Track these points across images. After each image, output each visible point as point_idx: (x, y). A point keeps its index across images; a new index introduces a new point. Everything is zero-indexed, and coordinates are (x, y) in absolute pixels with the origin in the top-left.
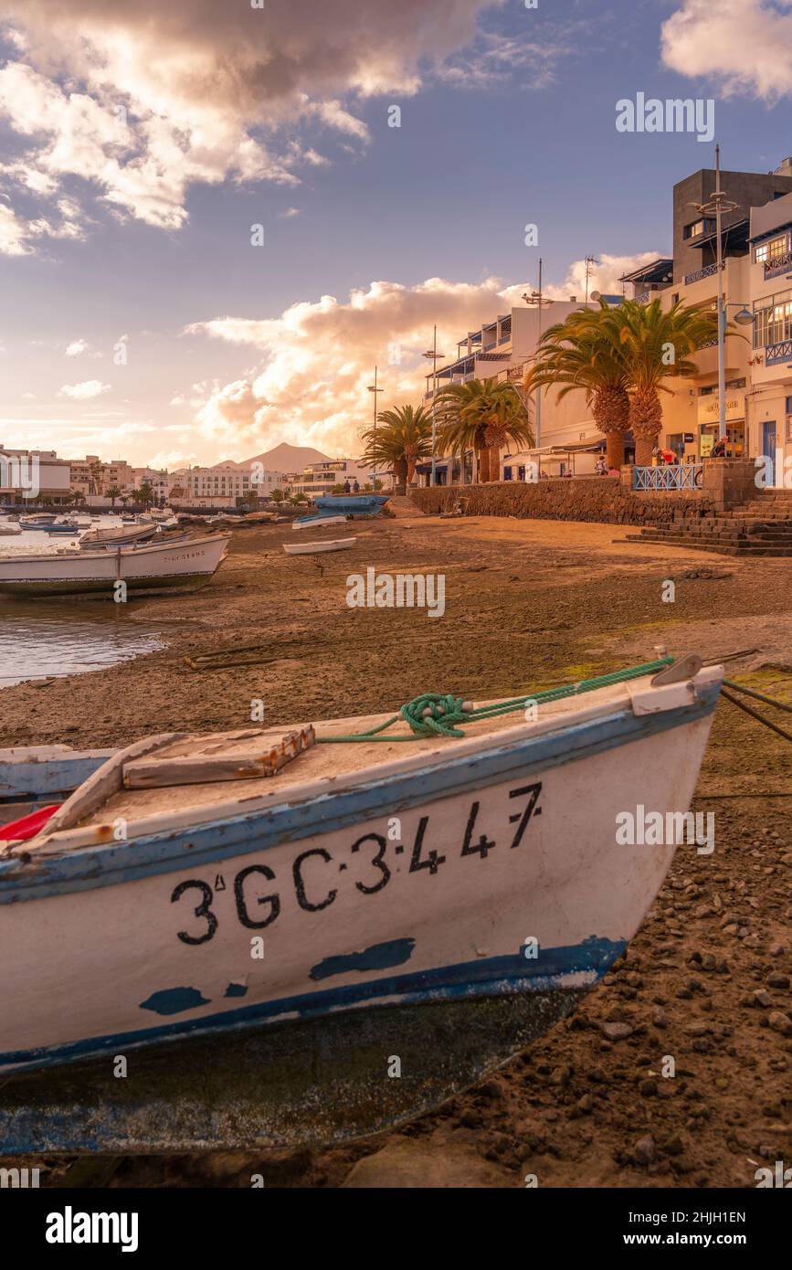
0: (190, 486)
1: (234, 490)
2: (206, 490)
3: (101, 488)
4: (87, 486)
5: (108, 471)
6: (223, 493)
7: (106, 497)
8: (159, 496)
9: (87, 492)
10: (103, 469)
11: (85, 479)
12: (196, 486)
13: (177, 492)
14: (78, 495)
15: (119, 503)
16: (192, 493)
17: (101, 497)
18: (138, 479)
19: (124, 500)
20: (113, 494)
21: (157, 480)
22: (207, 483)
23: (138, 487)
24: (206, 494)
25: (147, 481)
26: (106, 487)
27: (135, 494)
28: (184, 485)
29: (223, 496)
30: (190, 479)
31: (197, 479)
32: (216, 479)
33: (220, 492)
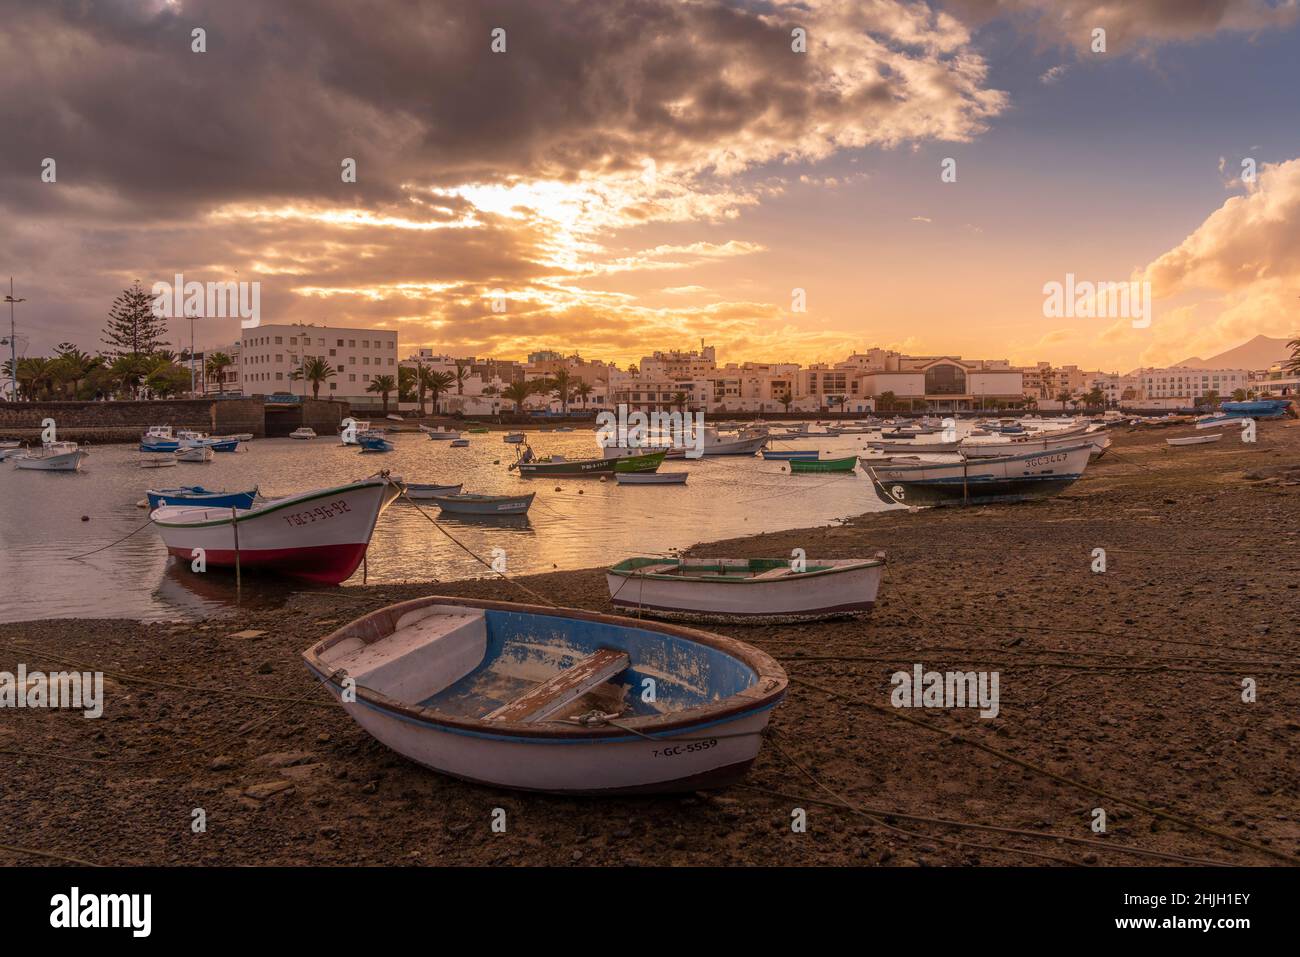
0: (1143, 387)
1: (1192, 391)
2: (1161, 391)
3: (1052, 393)
4: (1038, 391)
5: (1058, 376)
6: (1180, 394)
7: (1058, 400)
8: (1110, 399)
9: (1039, 396)
10: (1054, 374)
11: (1036, 385)
12: (1151, 388)
13: (1129, 394)
14: (1030, 400)
15: (1069, 406)
16: (1146, 394)
17: (1053, 401)
18: (1089, 382)
19: (1074, 403)
20: (1064, 398)
21: (1108, 383)
22: (1161, 384)
23: (1089, 391)
24: (1160, 396)
25: (1098, 384)
26: (1057, 392)
27: (1085, 397)
28: (1137, 387)
29: (1180, 397)
30: (1143, 381)
31: (1151, 381)
32: (1172, 380)
33: (1176, 393)
